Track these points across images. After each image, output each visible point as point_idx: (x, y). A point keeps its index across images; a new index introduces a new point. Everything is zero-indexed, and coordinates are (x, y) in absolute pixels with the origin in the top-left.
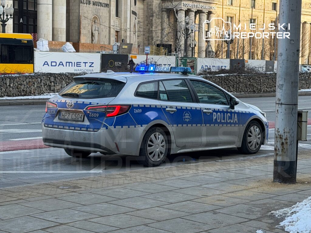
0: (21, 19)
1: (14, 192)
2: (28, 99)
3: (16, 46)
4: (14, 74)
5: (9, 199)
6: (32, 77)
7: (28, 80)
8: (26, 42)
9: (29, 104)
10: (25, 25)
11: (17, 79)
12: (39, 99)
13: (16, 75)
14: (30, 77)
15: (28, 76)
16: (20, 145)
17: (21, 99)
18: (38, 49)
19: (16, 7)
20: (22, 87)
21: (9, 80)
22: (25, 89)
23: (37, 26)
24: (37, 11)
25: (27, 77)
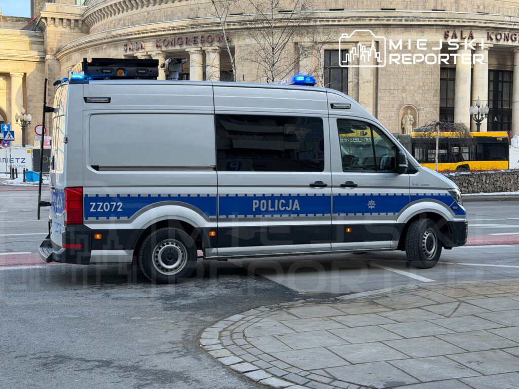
0: (496, 118)
1: (501, 285)
2: (504, 195)
3: (491, 144)
4: (490, 170)
5: (497, 292)
6: (508, 174)
7: (504, 177)
8: (501, 139)
9: (506, 200)
10: (499, 123)
11: (494, 175)
12: (516, 195)
13: (492, 172)
14: (506, 174)
15: (505, 173)
16: (501, 240)
17: (498, 195)
18: (513, 146)
19: (491, 107)
20: (498, 183)
21: (485, 176)
22: (501, 186)
23: (511, 123)
24: (511, 109)
25: (503, 174)
